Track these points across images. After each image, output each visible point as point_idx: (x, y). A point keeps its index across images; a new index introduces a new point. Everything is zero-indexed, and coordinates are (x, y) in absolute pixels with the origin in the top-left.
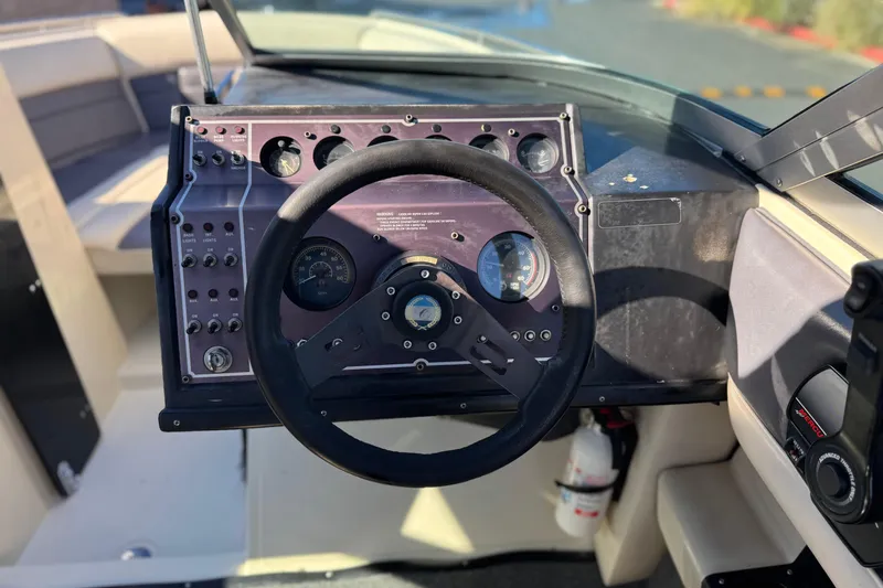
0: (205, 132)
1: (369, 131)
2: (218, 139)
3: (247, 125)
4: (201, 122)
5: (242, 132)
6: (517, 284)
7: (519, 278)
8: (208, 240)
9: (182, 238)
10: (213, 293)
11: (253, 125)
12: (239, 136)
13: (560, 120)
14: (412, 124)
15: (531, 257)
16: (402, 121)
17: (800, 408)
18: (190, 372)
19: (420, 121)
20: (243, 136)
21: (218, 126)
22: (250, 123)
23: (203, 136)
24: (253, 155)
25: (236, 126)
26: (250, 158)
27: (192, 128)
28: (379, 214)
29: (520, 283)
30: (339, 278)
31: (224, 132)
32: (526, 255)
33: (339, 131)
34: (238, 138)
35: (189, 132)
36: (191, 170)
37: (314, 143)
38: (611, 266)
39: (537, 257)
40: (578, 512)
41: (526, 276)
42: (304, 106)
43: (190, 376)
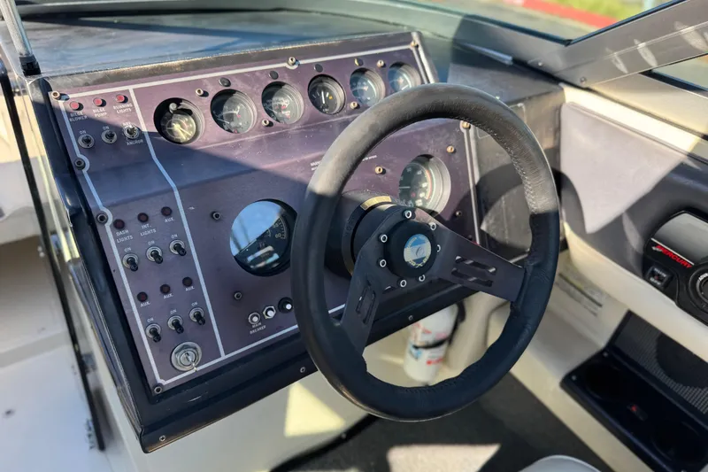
0: (81, 107)
1: (258, 80)
2: (99, 113)
3: (128, 91)
4: (70, 96)
5: (126, 100)
6: (420, 201)
7: (422, 195)
8: (145, 233)
9: (116, 238)
10: (165, 289)
11: (135, 90)
12: (124, 106)
13: (411, 46)
14: (295, 67)
15: (427, 173)
16: (285, 65)
17: (656, 245)
18: (160, 381)
19: (301, 62)
20: (127, 105)
21: (95, 98)
22: (131, 88)
23: (80, 113)
24: (147, 126)
25: (117, 95)
26: (144, 129)
27: (61, 104)
28: (312, 164)
29: (423, 199)
30: (277, 236)
31: (104, 104)
32: (423, 173)
33: (229, 84)
34: (123, 109)
35: (60, 110)
36: (79, 155)
37: (208, 100)
38: (490, 169)
39: (431, 174)
40: (429, 363)
41: (425, 192)
42: (182, 61)
43: (160, 385)
